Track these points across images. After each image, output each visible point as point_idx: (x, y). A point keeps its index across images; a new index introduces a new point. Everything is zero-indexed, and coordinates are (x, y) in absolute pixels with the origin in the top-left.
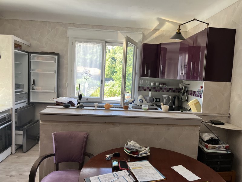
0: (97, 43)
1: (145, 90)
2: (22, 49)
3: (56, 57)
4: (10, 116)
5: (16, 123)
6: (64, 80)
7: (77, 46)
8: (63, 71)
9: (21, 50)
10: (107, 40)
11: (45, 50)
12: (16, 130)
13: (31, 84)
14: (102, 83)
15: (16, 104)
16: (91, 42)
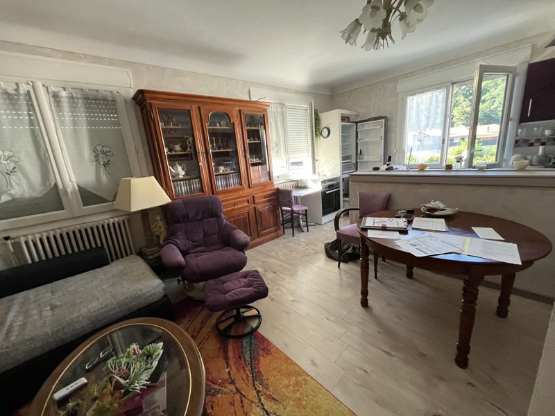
0: (437, 89)
1: (531, 145)
2: (351, 120)
3: (383, 120)
4: (338, 184)
5: (343, 190)
6: (393, 145)
7: (408, 102)
8: (392, 136)
9: (349, 121)
10: (455, 80)
11: (373, 115)
12: (343, 196)
13: (359, 154)
14: (443, 143)
15: (343, 174)
16: (428, 91)
